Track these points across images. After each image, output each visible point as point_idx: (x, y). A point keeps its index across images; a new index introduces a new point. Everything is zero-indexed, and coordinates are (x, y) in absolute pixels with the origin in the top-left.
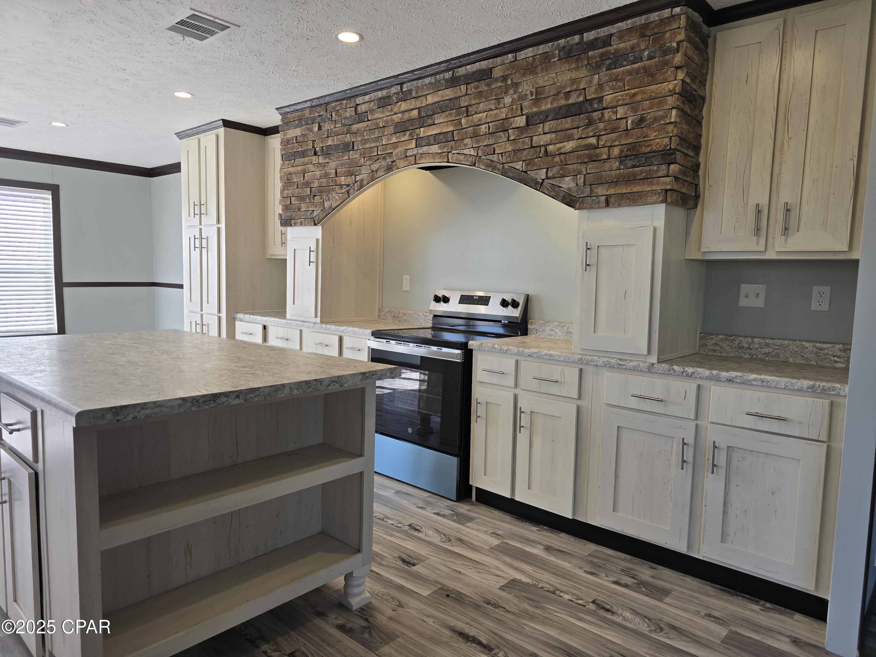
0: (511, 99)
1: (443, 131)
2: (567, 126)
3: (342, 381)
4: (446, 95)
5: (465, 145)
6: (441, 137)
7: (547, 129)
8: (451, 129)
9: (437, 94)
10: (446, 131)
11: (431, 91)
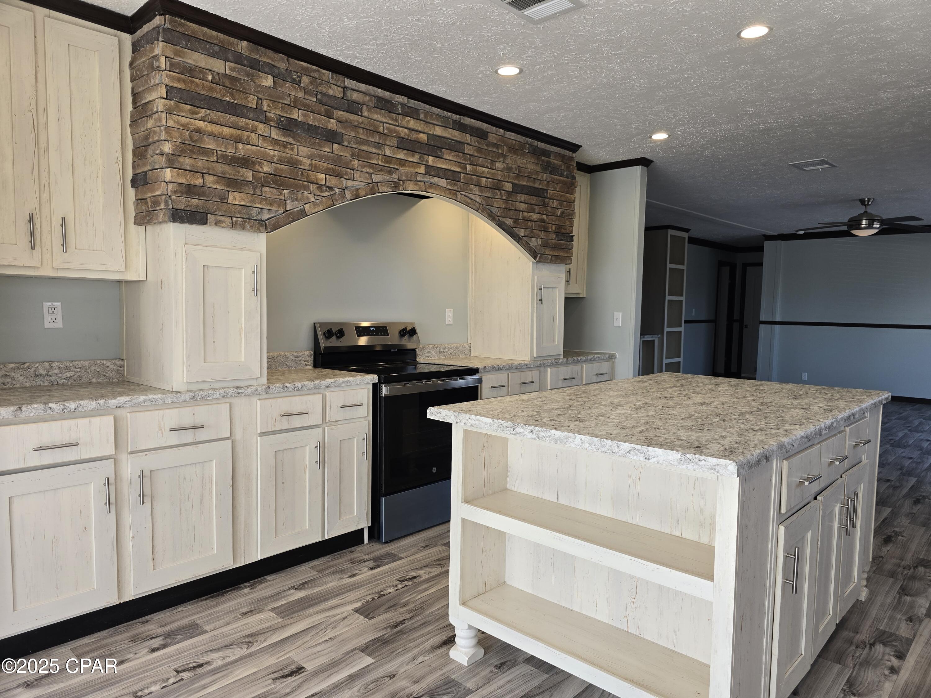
0: (503, 166)
1: (452, 169)
2: (534, 202)
4: (455, 136)
5: (471, 190)
6: (449, 173)
7: (522, 200)
8: (458, 170)
9: (448, 130)
10: (455, 170)
11: (440, 124)
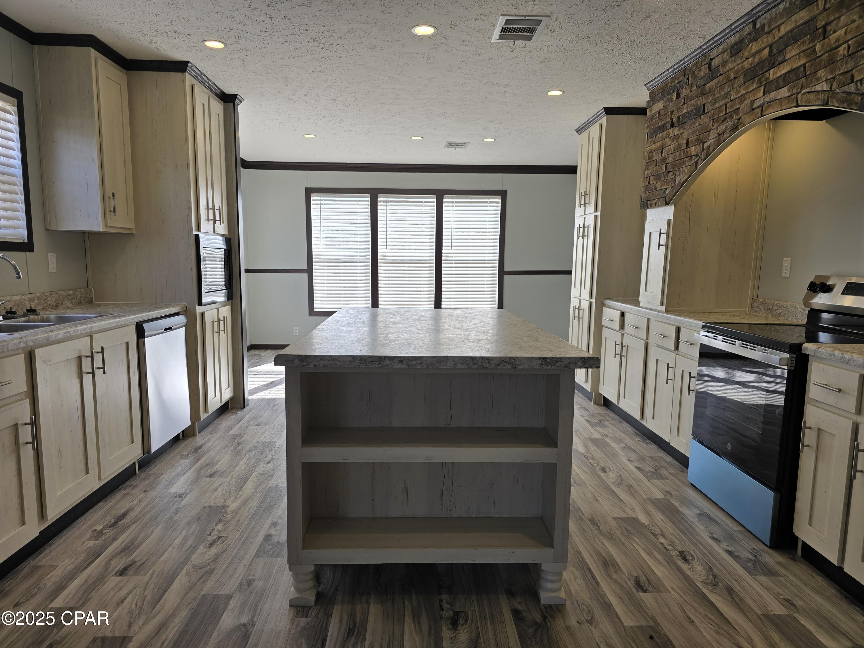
3: (515, 363)
